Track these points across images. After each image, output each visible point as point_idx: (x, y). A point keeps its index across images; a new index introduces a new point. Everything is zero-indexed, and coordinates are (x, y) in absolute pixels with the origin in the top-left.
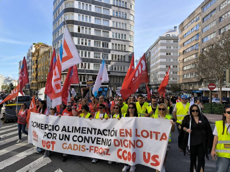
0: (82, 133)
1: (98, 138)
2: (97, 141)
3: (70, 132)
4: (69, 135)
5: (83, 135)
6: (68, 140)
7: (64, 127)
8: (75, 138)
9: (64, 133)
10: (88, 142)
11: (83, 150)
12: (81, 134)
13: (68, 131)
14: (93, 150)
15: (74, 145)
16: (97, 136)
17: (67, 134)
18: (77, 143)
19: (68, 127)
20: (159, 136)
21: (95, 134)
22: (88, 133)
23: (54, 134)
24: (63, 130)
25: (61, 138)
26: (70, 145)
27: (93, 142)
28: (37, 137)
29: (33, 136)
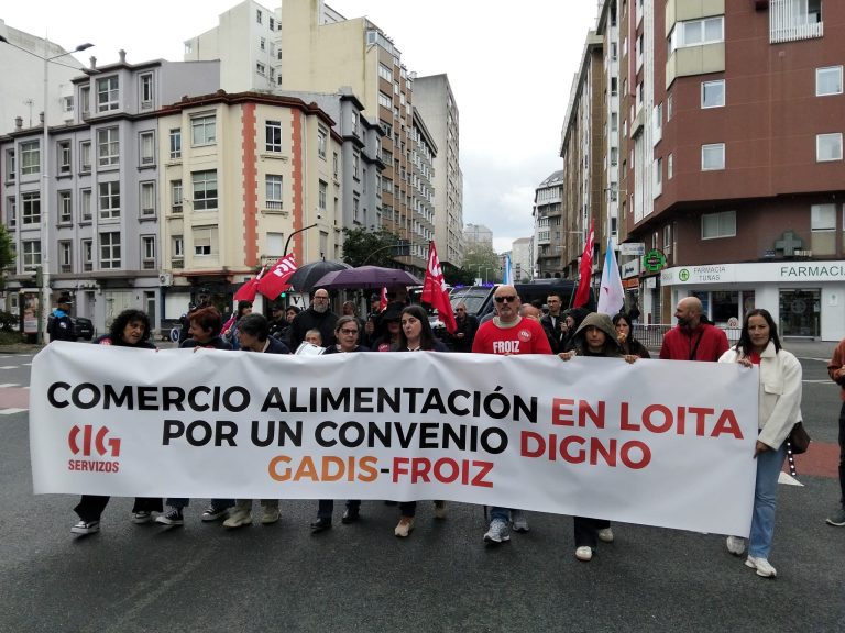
1: (424, 426)
2: (424, 435)
3: (303, 409)
4: (299, 425)
5: (364, 419)
6: (297, 441)
7: (275, 391)
8: (328, 434)
9: (274, 415)
10: (387, 442)
11: (368, 474)
12: (352, 416)
13: (294, 408)
14: (405, 472)
15: (326, 460)
16: (419, 418)
17: (292, 419)
18: (339, 450)
19: (294, 391)
20: (710, 422)
21: (412, 410)
22: (381, 409)
23: (220, 424)
24: (267, 405)
25: (263, 436)
26: (307, 460)
27: (405, 444)
28: (109, 449)
29: (75, 450)
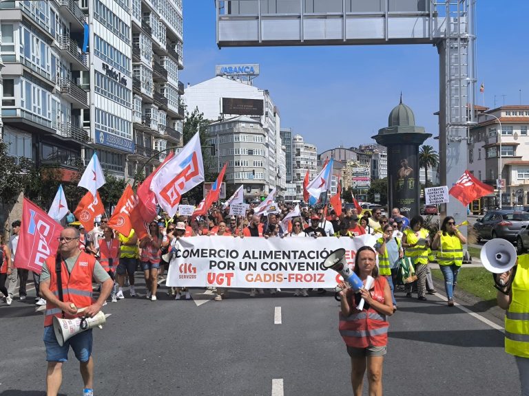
0: (276, 258)
1: (299, 263)
2: (299, 266)
3: (257, 258)
4: (255, 263)
5: (278, 261)
6: (255, 269)
7: (247, 252)
8: (266, 266)
9: (247, 260)
10: (286, 269)
11: (279, 280)
12: (274, 260)
13: (254, 258)
14: (293, 278)
15: (265, 275)
16: (298, 261)
17: (253, 261)
18: (269, 272)
19: (254, 252)
21: (295, 258)
22: (284, 258)
23: (229, 263)
24: (244, 257)
25: (243, 267)
26: (258, 275)
27: (293, 269)
28: (193, 271)
29: (181, 272)
